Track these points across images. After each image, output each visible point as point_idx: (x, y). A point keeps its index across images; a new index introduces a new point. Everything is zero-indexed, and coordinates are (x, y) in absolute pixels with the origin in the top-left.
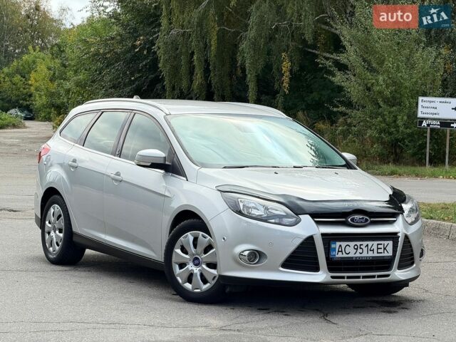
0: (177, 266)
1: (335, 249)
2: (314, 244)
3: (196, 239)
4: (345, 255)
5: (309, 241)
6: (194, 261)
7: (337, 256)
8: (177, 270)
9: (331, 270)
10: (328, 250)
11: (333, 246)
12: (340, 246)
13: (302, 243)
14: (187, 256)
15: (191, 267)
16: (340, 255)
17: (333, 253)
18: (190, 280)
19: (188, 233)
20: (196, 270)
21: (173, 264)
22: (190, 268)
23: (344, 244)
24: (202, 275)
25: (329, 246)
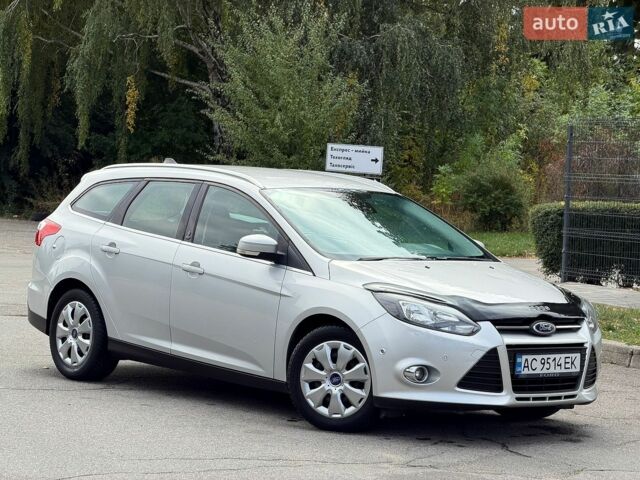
0: (307, 385)
1: (521, 363)
2: (497, 358)
3: (334, 351)
4: (531, 372)
5: (492, 354)
6: (331, 379)
7: (523, 373)
8: (308, 391)
9: (516, 389)
10: (513, 365)
11: (519, 360)
12: (527, 360)
13: (484, 357)
14: (323, 373)
15: (327, 386)
16: (526, 372)
17: (518, 369)
18: (326, 402)
19: (325, 344)
20: (336, 391)
21: (302, 382)
22: (327, 388)
23: (530, 358)
24: (343, 396)
25: (515, 360)
